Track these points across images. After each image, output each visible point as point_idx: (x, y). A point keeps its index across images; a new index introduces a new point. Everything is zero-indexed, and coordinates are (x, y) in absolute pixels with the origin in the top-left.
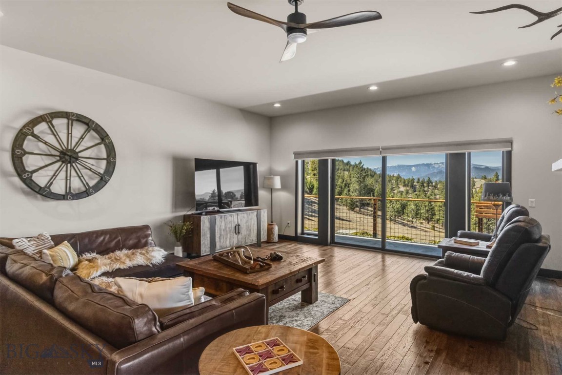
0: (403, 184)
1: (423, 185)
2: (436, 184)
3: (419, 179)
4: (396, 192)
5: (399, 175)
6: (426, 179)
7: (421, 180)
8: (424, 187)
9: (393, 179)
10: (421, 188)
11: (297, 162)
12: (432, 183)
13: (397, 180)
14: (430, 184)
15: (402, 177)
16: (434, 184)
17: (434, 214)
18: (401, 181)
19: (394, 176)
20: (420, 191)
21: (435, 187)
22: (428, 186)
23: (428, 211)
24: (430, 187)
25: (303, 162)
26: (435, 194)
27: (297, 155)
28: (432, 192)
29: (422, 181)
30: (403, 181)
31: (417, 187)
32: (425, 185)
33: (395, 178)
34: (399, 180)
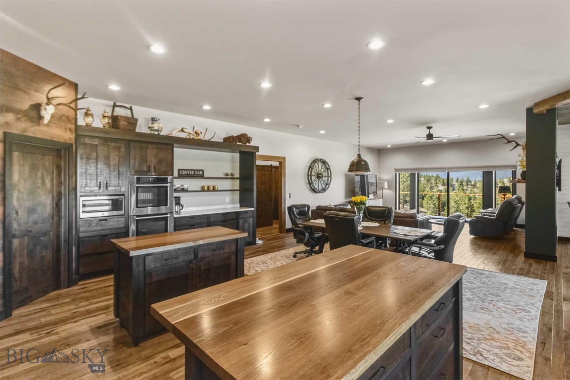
0: (442, 183)
1: (462, 184)
2: (475, 183)
3: (458, 179)
4: (435, 190)
5: (438, 175)
6: (465, 179)
7: (460, 179)
8: (463, 186)
9: (432, 179)
10: (460, 187)
11: (396, 174)
12: (471, 182)
13: (436, 180)
14: (469, 183)
15: (441, 177)
16: (473, 183)
17: (473, 211)
18: (439, 180)
19: (432, 176)
20: (459, 190)
21: (474, 186)
22: (467, 185)
23: (467, 208)
24: (469, 186)
25: (399, 174)
26: (474, 193)
27: (396, 170)
28: (472, 191)
29: (461, 181)
30: (441, 181)
31: (456, 186)
32: (464, 184)
33: (433, 178)
34: (438, 179)
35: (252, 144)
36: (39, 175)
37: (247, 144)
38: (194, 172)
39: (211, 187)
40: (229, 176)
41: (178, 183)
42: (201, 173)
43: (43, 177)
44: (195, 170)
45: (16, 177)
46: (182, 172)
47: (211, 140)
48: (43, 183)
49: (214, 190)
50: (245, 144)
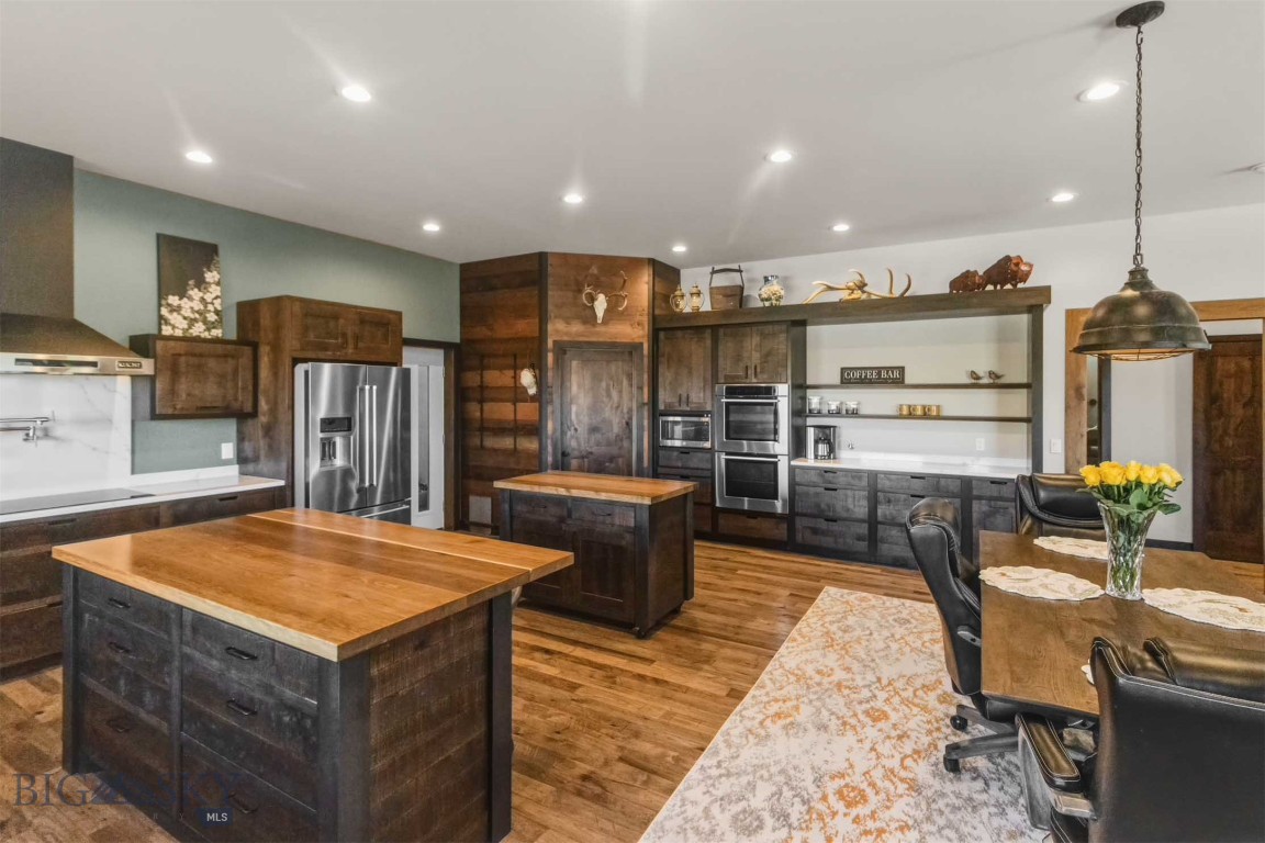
35: (1033, 282)
36: (604, 384)
37: (1020, 285)
38: (879, 374)
39: (919, 408)
40: (985, 381)
41: (833, 399)
42: (896, 374)
43: (608, 385)
44: (879, 369)
45: (574, 388)
46: (848, 374)
47: (907, 295)
48: (609, 395)
49: (926, 415)
50: (1015, 286)
